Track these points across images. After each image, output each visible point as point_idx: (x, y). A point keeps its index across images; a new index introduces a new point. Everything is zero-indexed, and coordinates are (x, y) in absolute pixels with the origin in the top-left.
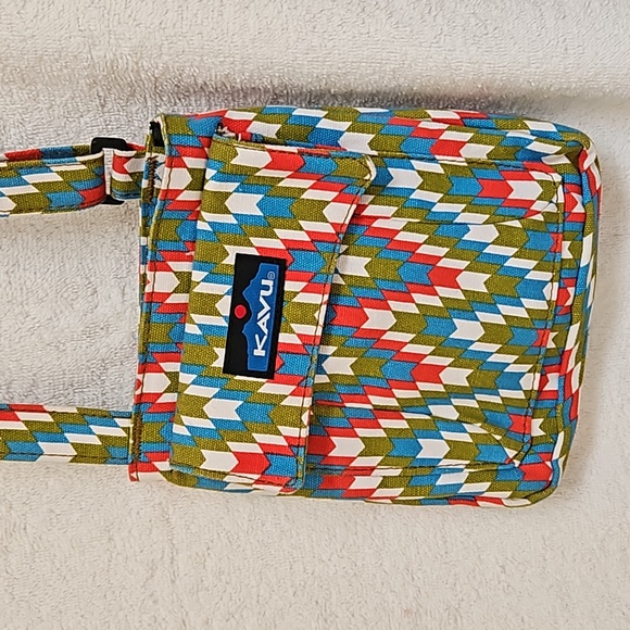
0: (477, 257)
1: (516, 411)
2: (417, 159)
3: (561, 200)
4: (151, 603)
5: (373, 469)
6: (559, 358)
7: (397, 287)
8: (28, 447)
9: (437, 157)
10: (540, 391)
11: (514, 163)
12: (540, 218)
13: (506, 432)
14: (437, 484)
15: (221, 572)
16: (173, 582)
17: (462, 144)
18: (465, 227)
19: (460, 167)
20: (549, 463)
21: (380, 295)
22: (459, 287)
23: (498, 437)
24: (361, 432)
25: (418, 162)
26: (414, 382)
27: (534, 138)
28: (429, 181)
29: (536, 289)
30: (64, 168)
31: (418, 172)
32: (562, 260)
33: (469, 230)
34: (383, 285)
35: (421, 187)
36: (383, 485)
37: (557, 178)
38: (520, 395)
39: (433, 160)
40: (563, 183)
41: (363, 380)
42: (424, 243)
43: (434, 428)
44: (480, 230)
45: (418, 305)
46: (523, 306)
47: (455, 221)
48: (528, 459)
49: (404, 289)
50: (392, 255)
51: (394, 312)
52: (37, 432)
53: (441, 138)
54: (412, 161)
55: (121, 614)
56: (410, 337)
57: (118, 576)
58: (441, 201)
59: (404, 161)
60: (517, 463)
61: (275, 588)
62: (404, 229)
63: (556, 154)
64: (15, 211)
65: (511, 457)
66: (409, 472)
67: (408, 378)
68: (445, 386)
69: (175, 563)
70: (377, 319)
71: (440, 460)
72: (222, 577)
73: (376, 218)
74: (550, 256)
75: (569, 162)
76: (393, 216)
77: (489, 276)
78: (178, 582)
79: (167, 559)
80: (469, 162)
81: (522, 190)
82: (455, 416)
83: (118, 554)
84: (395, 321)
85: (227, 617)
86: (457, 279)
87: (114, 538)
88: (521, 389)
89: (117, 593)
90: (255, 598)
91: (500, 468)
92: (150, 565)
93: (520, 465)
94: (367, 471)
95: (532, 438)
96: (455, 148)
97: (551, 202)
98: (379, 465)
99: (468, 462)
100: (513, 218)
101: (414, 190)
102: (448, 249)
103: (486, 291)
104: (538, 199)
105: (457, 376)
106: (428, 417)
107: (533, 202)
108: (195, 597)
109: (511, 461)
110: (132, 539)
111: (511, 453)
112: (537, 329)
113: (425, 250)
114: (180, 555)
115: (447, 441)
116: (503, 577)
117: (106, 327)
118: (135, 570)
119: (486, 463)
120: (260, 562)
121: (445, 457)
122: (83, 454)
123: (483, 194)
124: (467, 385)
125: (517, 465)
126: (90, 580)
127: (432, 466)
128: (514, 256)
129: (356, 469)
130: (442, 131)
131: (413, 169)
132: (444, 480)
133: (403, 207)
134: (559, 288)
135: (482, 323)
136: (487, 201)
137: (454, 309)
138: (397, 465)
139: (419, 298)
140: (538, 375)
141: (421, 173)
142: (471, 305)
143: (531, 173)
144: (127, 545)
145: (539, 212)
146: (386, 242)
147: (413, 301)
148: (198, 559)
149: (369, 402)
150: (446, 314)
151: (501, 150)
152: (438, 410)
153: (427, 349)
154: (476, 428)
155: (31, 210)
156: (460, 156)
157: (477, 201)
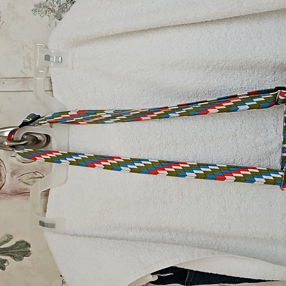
8: (251, 179)
30: (266, 97)
52: (254, 175)
55: (274, 228)
64: (249, 109)
117: (271, 142)
122: (268, 182)
155: (253, 109)
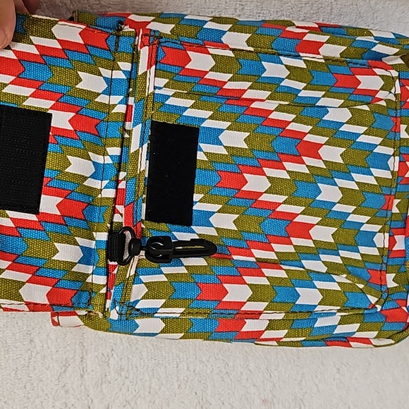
0: (335, 134)
1: (373, 266)
2: (285, 56)
3: (398, 91)
4: (63, 392)
5: (260, 313)
6: (403, 223)
7: (270, 156)
9: (301, 54)
10: (390, 249)
11: (361, 61)
12: (383, 103)
13: (367, 283)
14: (316, 326)
15: (122, 369)
16: (82, 376)
17: (321, 44)
18: (324, 109)
19: (319, 63)
20: (404, 308)
21: (256, 163)
22: (321, 158)
23: (361, 286)
24: (248, 279)
25: (286, 58)
26: (289, 237)
27: (377, 42)
28: (294, 73)
29: (382, 162)
31: (286, 66)
32: (401, 139)
33: (328, 112)
34: (259, 155)
35: (288, 77)
36: (269, 327)
37: (395, 73)
38: (375, 252)
39: (298, 57)
40: (399, 78)
41: (246, 235)
42: (293, 121)
43: (308, 279)
44: (337, 112)
45: (288, 172)
46: (372, 175)
47: (317, 105)
48: (388, 305)
49: (276, 158)
50: (267, 130)
51: (268, 178)
53: (304, 39)
54: (281, 57)
56: (283, 198)
57: (36, 371)
58: (305, 89)
59: (275, 57)
60: (379, 308)
61: (164, 382)
62: (276, 110)
63: (394, 55)
65: (373, 303)
66: (291, 316)
67: (283, 233)
68: (314, 241)
69: (85, 361)
70: (255, 183)
71: (316, 306)
72: (122, 373)
73: (253, 101)
74: (392, 135)
75: (403, 63)
76: (268, 99)
77: (344, 149)
78: (86, 376)
79: (78, 359)
80: (326, 59)
81: (368, 82)
82: (324, 269)
83: (37, 353)
84: (270, 185)
85: (125, 403)
86: (319, 151)
87: (35, 340)
88: (376, 246)
89: (35, 384)
90: (148, 389)
91: (366, 311)
92: (64, 362)
93: (382, 310)
94: (255, 315)
95: (388, 289)
96: (315, 47)
97: (390, 92)
98: (265, 310)
99: (339, 308)
100: (363, 103)
101: (284, 79)
102: (311, 127)
103: (342, 162)
104: (381, 89)
105: (324, 234)
106: (302, 269)
107: (377, 92)
108: (99, 388)
109: (374, 307)
110: (49, 341)
111: (373, 300)
112: (384, 195)
113: (294, 127)
114: (89, 355)
115: (320, 290)
116: (337, 376)
118: (51, 366)
119: (353, 308)
120: (153, 361)
121: (320, 304)
123: (338, 84)
124: (333, 241)
125: (379, 310)
126: (13, 374)
127: (309, 311)
128: (365, 133)
129: (246, 313)
130: (305, 34)
131: (282, 63)
132: (320, 323)
133: (275, 92)
134: (400, 162)
135: (339, 188)
136: (341, 90)
137: (318, 176)
138: (280, 310)
139: (290, 166)
140: (387, 235)
141: (288, 67)
142: (330, 173)
143: (374, 69)
144: (45, 346)
145: (382, 100)
146: (262, 119)
147: (284, 169)
148: (104, 359)
149: (252, 255)
150: (312, 179)
151: (352, 50)
152: (309, 264)
153: (298, 209)
154: (342, 278)
156: (319, 54)
157: (334, 89)
